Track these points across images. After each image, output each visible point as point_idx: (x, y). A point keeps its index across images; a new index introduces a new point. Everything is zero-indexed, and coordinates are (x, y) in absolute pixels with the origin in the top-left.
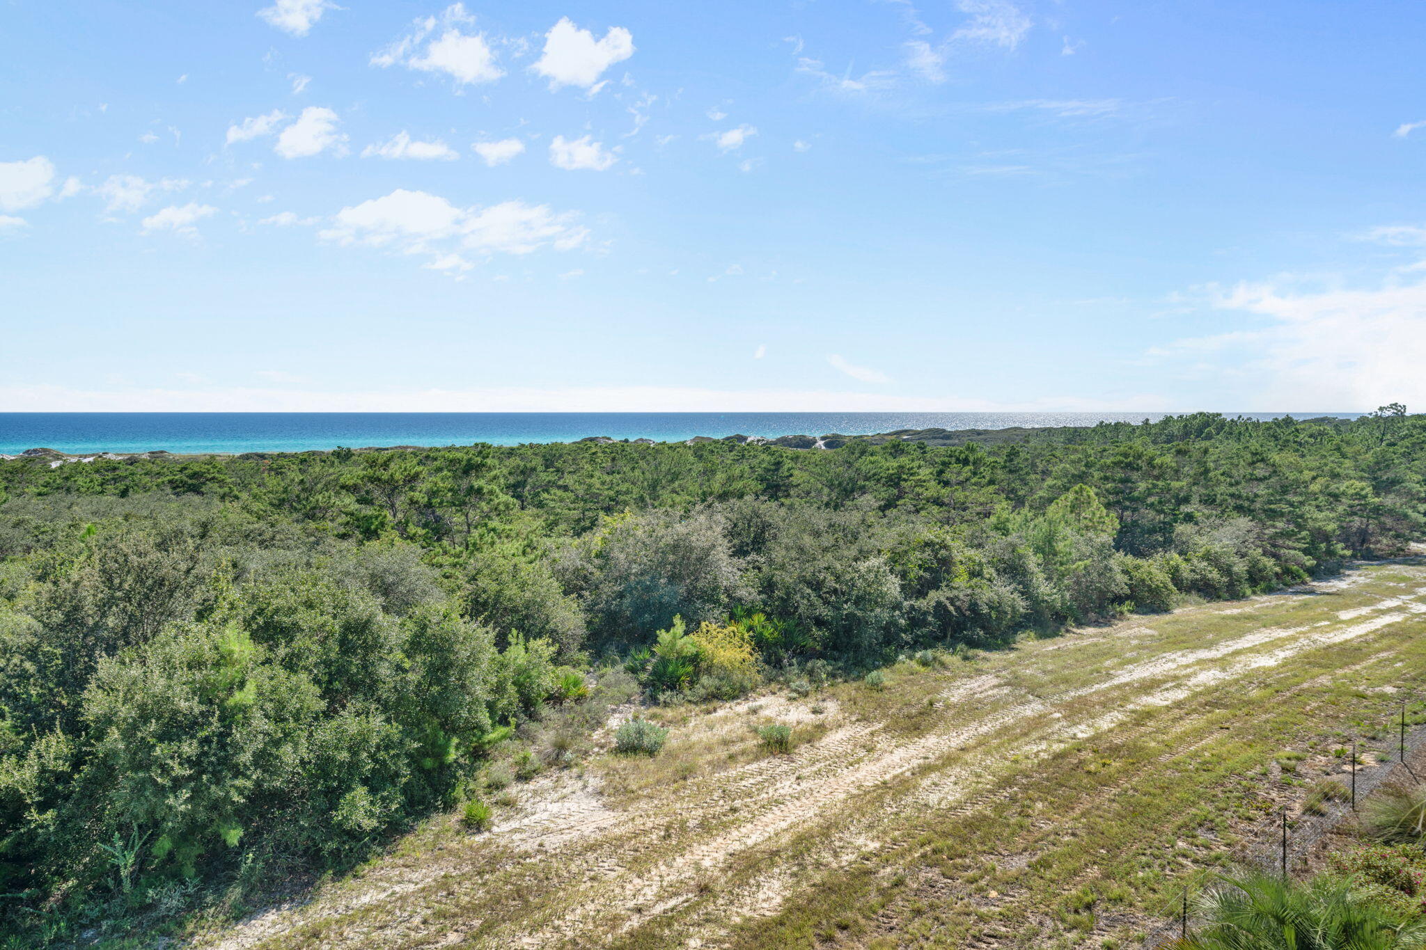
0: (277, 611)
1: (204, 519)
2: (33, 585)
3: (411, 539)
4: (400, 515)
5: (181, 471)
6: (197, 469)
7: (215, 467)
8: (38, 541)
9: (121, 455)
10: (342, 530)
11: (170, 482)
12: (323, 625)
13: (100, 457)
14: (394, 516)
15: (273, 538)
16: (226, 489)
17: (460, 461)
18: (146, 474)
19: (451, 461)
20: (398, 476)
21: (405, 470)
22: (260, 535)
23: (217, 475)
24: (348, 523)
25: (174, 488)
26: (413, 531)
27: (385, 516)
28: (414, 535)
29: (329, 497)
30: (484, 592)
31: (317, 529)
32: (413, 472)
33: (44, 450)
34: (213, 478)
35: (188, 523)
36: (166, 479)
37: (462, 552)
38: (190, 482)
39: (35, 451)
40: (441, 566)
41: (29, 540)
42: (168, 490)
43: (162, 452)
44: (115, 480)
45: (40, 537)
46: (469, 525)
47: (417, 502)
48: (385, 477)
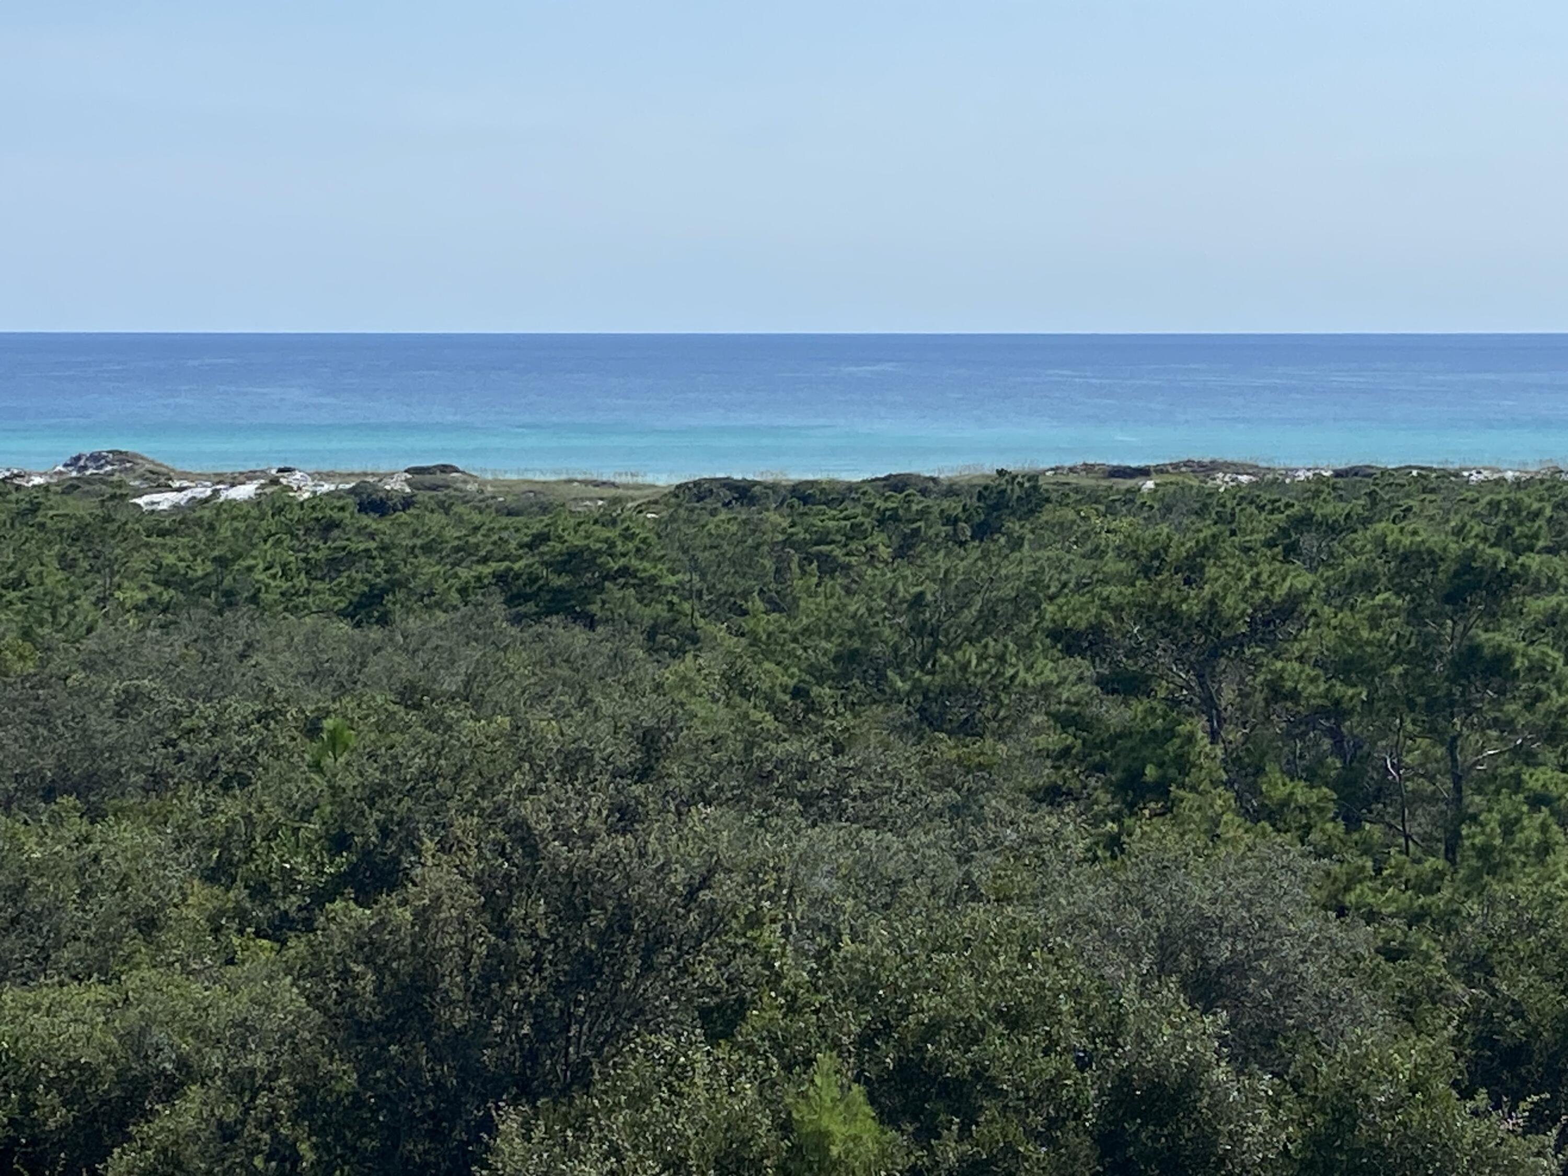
0: (932, 1030)
1: (648, 721)
2: (199, 892)
3: (1271, 817)
4: (1234, 735)
5: (531, 546)
6: (578, 541)
7: (628, 535)
8: (180, 758)
9: (328, 476)
10: (1046, 774)
11: (500, 578)
12: (1055, 1083)
13: (275, 482)
14: (1214, 736)
15: (838, 792)
16: (660, 610)
17: (1433, 559)
18: (427, 549)
19: (1405, 558)
20: (1230, 604)
21: (1256, 583)
22: (802, 776)
23: (635, 563)
24: (1066, 752)
25: (510, 601)
26: (1281, 792)
27: (1190, 739)
28: (1284, 804)
29: (1001, 659)
30: (1518, 1012)
31: (959, 761)
32: (1282, 591)
33: (121, 457)
34: (624, 571)
35: (603, 727)
36: (486, 570)
37: (1439, 875)
38: (558, 581)
39: (96, 458)
40: (1372, 917)
41: (157, 756)
42: (497, 606)
43: (445, 469)
44: (334, 564)
45: (183, 745)
46: (1457, 780)
47: (1294, 696)
48: (1192, 607)
